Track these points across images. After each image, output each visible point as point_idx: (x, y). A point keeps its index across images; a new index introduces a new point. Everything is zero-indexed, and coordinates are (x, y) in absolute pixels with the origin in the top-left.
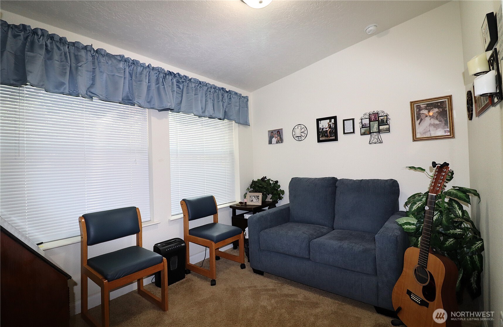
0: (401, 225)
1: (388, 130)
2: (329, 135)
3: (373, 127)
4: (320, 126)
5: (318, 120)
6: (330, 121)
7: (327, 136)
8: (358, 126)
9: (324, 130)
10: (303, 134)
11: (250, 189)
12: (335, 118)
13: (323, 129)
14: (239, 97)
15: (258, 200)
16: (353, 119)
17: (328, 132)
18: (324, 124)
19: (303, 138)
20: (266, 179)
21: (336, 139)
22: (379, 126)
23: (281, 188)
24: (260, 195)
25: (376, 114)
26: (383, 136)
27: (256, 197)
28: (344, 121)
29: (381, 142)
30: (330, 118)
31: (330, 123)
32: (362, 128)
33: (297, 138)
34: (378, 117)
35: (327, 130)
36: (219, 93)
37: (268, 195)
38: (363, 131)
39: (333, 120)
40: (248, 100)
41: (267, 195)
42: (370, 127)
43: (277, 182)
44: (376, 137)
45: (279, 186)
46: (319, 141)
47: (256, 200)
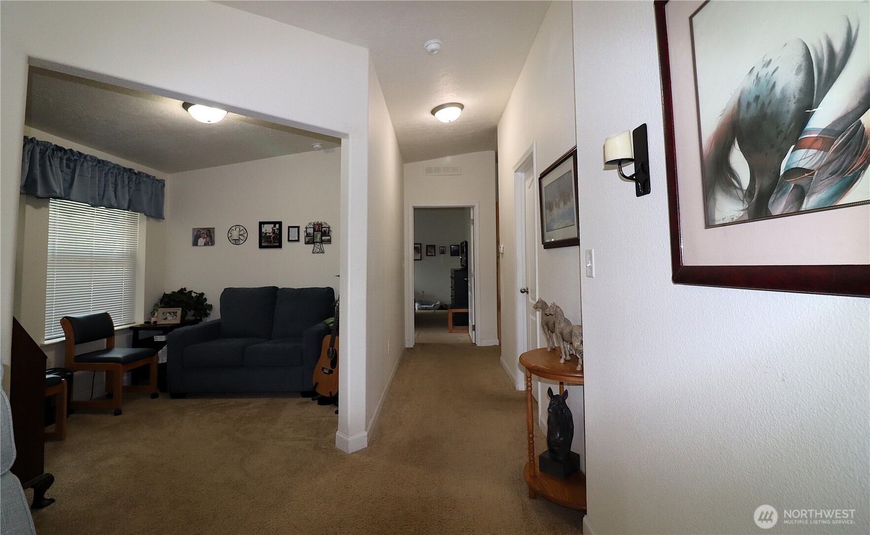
0: (328, 324)
1: (329, 241)
2: (272, 241)
3: (317, 237)
4: (263, 230)
5: (261, 224)
6: (275, 226)
7: (271, 242)
8: (303, 235)
9: (268, 234)
10: (242, 237)
11: (159, 304)
12: (280, 223)
13: (266, 234)
14: (152, 181)
15: (175, 317)
16: (298, 227)
17: (272, 238)
18: (268, 229)
19: (242, 242)
20: (186, 291)
21: (280, 246)
22: (322, 236)
23: (208, 302)
24: (179, 311)
25: (320, 225)
26: (326, 247)
27: (172, 313)
28: (289, 227)
29: (323, 252)
30: (275, 223)
31: (274, 228)
32: (307, 236)
33: (233, 242)
34: (322, 228)
35: (271, 235)
36: (125, 175)
37: (190, 311)
38: (307, 240)
39: (277, 226)
40: (164, 184)
41: (188, 311)
42: (313, 236)
43: (202, 294)
44: (319, 247)
45: (206, 299)
46: (261, 247)
47: (172, 317)
